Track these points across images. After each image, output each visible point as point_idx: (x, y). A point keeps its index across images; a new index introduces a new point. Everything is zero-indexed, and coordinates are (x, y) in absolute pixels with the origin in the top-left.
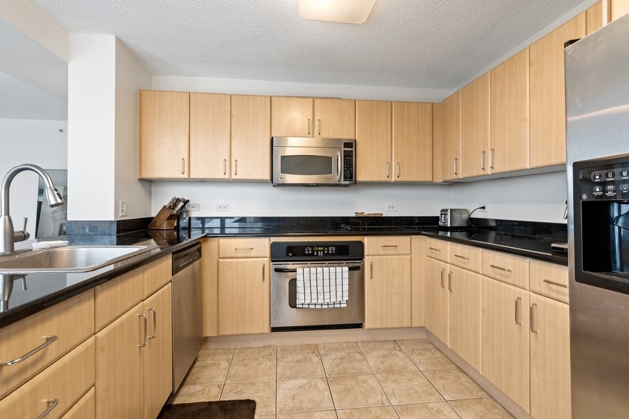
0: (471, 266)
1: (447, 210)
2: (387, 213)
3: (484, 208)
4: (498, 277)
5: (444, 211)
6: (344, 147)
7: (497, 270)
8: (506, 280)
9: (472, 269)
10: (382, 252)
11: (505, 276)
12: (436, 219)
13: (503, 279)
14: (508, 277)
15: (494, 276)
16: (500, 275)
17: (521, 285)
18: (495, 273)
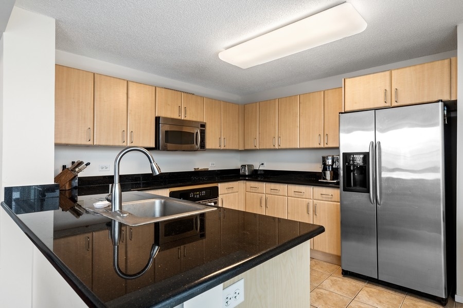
0: (280, 193)
1: (245, 166)
2: (211, 168)
3: (263, 164)
4: (297, 196)
5: (243, 166)
6: (201, 127)
7: (297, 193)
8: (302, 197)
9: (282, 194)
10: (226, 192)
11: (301, 195)
12: (238, 170)
13: (299, 196)
14: (302, 195)
15: (295, 196)
16: (299, 195)
17: (309, 197)
18: (296, 195)
